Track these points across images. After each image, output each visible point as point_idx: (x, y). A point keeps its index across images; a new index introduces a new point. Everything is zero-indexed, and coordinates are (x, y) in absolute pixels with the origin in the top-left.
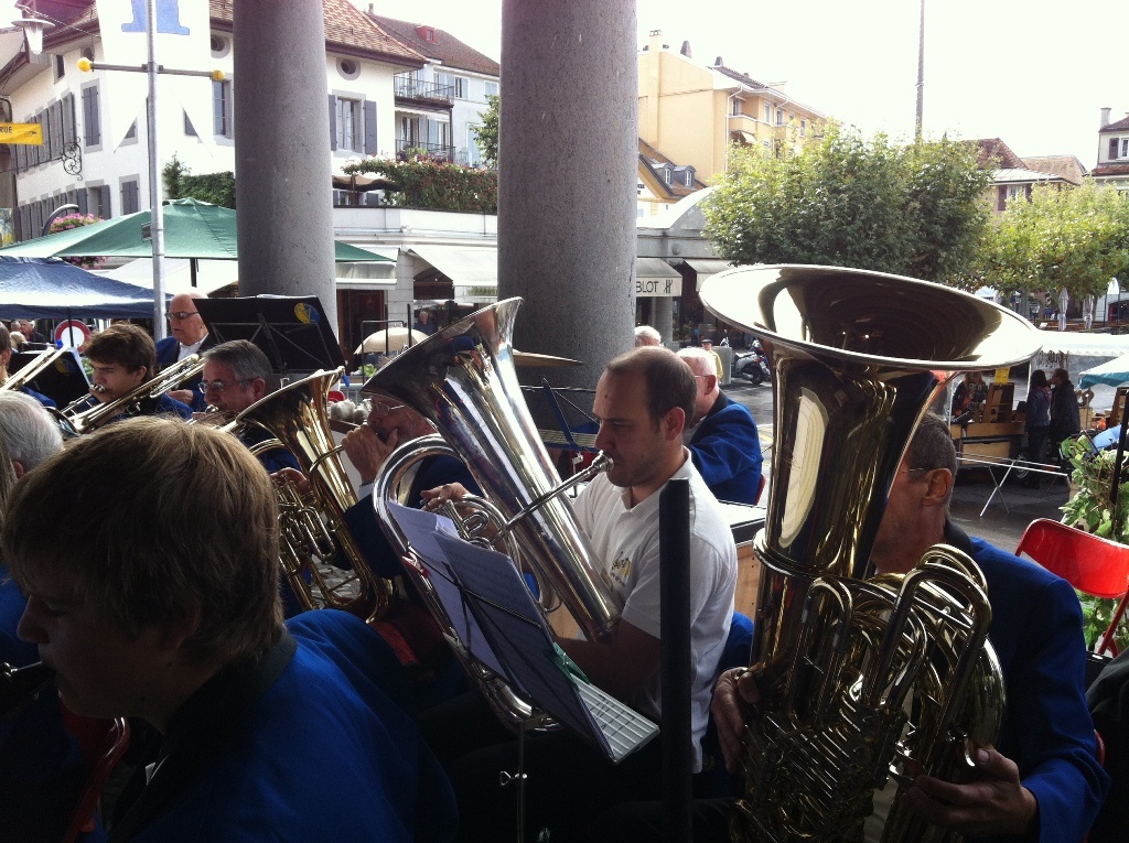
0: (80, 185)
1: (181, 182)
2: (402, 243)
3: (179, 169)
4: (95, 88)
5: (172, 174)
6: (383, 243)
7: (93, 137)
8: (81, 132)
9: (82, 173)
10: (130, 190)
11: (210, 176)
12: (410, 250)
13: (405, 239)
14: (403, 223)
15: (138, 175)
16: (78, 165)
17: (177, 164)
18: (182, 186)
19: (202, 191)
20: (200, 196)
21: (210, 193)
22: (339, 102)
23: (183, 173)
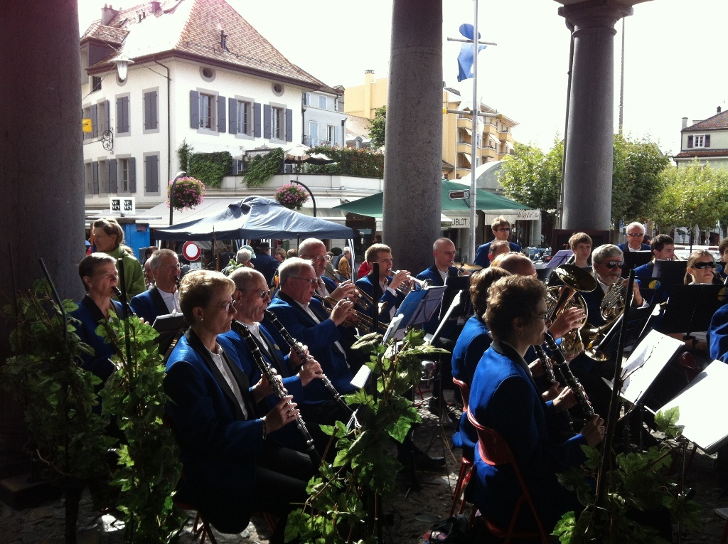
0: (110, 157)
1: (189, 157)
2: (341, 196)
3: (188, 149)
4: (127, 98)
5: (183, 152)
6: (330, 196)
7: (124, 127)
8: (114, 124)
9: (114, 150)
10: (152, 162)
11: (212, 154)
12: (346, 200)
13: (343, 194)
14: (342, 184)
15: (159, 152)
16: (111, 144)
17: (186, 146)
18: (191, 159)
19: (208, 163)
20: (206, 166)
21: (214, 165)
22: (272, 110)
23: (190, 152)
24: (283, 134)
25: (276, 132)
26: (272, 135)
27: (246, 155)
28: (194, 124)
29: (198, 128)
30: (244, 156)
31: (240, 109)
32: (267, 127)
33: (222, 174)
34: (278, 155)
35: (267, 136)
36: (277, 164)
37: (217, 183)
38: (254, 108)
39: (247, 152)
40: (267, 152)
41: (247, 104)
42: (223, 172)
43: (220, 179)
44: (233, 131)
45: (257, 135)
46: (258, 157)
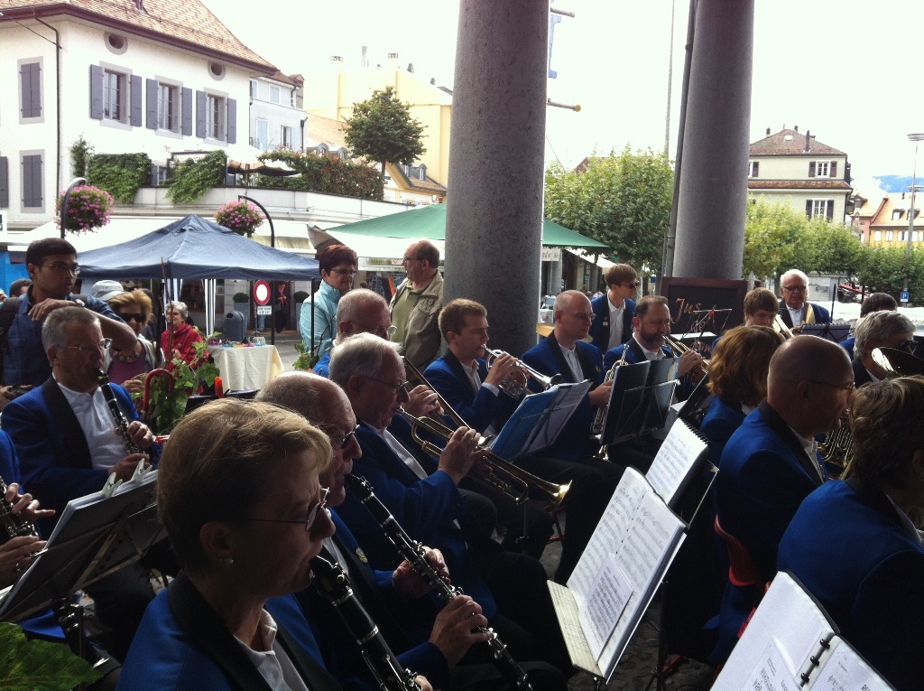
1: (87, 158)
2: (308, 220)
3: (86, 147)
5: (79, 152)
6: (293, 219)
10: (32, 165)
11: (123, 156)
12: (315, 227)
13: (312, 217)
14: (309, 205)
15: (42, 151)
17: (84, 143)
18: (91, 162)
19: (116, 168)
20: (113, 172)
21: (124, 171)
22: (208, 98)
23: (89, 151)
24: (222, 132)
25: (213, 130)
26: (207, 133)
27: (172, 159)
28: (96, 112)
29: (100, 119)
30: (169, 160)
31: (162, 96)
32: (200, 122)
33: (136, 184)
34: (218, 160)
35: (201, 134)
36: (217, 173)
37: (129, 196)
38: (182, 94)
39: (174, 154)
40: (202, 156)
41: (172, 89)
42: (138, 182)
43: (134, 192)
44: (152, 125)
45: (187, 132)
46: (190, 162)
